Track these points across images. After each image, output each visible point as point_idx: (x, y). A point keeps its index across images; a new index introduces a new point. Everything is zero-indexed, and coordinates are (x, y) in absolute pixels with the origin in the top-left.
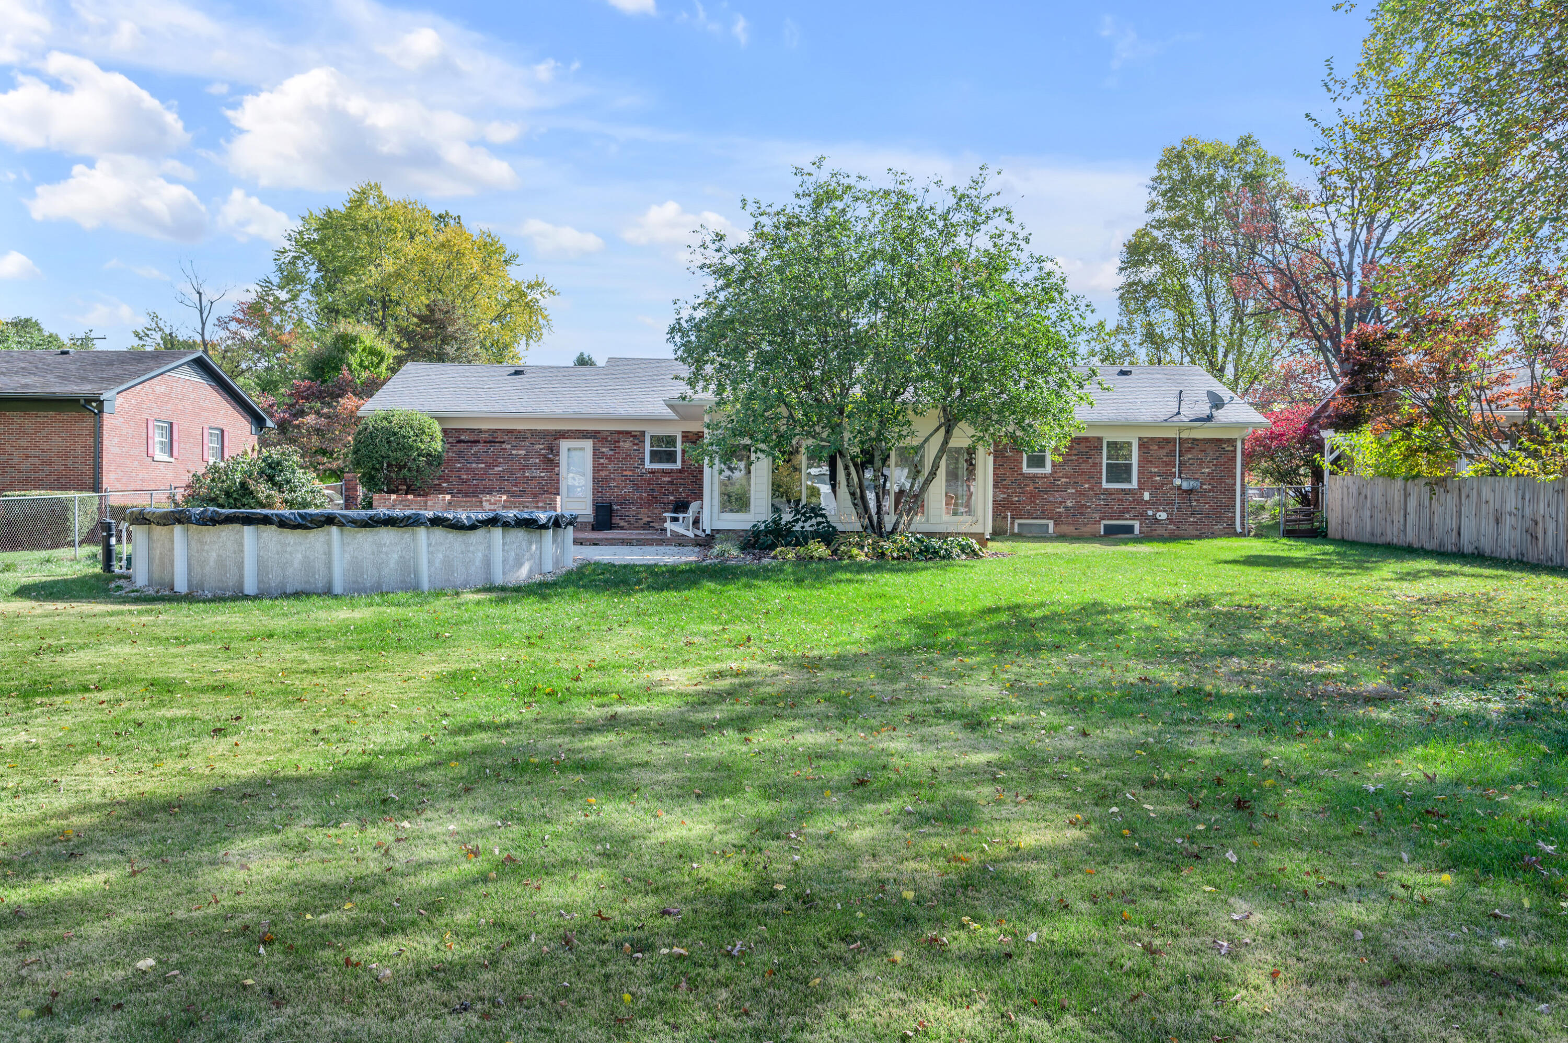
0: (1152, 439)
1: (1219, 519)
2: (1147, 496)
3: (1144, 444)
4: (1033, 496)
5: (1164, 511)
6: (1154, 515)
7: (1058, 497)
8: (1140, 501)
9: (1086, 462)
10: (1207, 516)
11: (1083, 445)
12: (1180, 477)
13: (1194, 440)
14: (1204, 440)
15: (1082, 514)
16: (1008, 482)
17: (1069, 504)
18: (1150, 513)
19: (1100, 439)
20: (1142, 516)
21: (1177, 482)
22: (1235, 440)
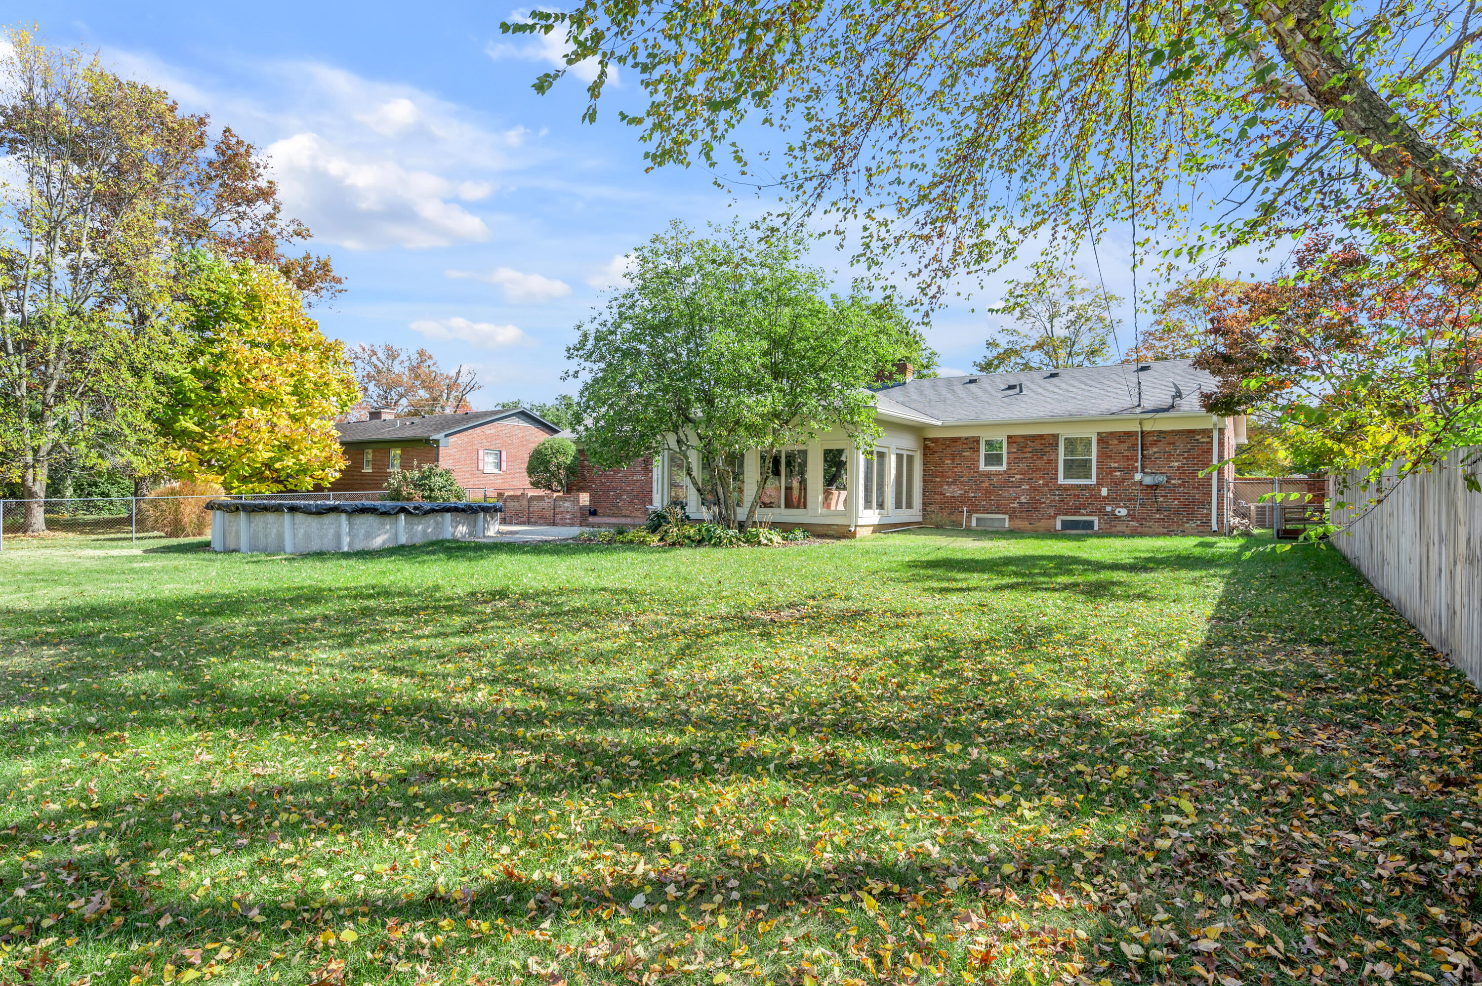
0: (1112, 433)
1: (1191, 516)
2: (1104, 492)
3: (1103, 439)
4: (988, 492)
5: (1126, 507)
6: (1113, 511)
7: (1012, 492)
8: (1097, 497)
9: (1041, 458)
10: (1177, 512)
11: (1038, 442)
12: (1142, 471)
13: (1161, 432)
14: (1173, 432)
15: (1036, 509)
16: (965, 479)
17: (1023, 499)
18: (1109, 509)
19: (1056, 437)
20: (1101, 512)
21: (1138, 477)
22: (1210, 431)
